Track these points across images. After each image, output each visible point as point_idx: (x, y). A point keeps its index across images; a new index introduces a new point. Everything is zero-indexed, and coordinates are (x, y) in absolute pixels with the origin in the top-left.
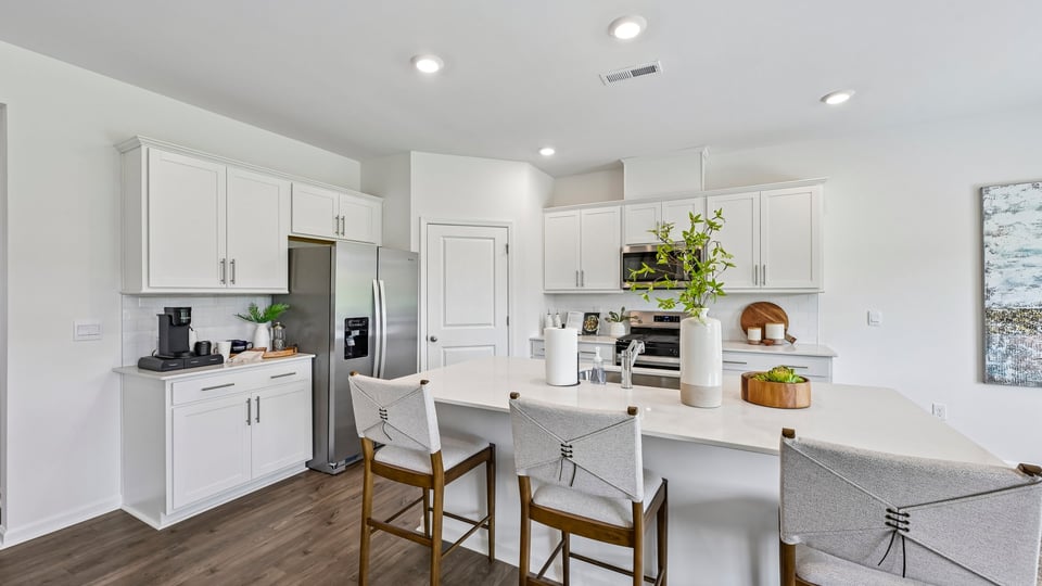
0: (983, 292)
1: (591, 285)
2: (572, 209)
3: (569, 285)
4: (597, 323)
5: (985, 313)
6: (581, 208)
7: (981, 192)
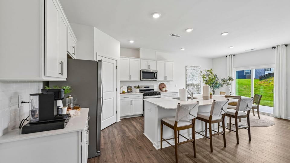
0: (186, 81)
1: (132, 79)
2: (128, 58)
3: (126, 79)
4: (131, 89)
5: (186, 84)
6: (130, 58)
7: (186, 67)
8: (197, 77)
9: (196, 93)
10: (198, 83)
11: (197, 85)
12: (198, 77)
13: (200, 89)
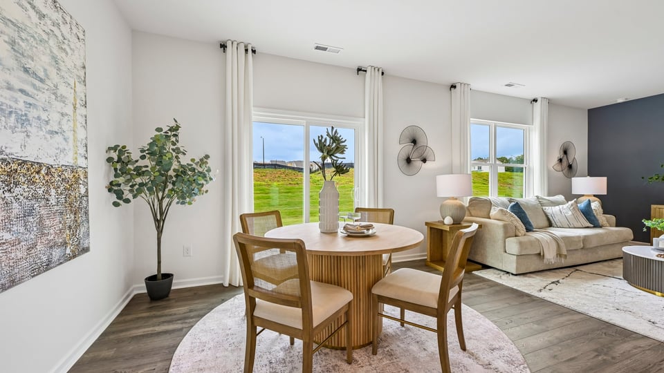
8: (62, 99)
9: (57, 253)
10: (67, 160)
11: (67, 175)
12: (69, 110)
13: (86, 213)
